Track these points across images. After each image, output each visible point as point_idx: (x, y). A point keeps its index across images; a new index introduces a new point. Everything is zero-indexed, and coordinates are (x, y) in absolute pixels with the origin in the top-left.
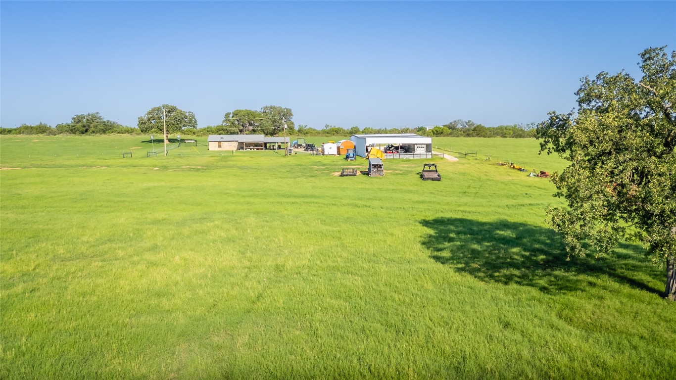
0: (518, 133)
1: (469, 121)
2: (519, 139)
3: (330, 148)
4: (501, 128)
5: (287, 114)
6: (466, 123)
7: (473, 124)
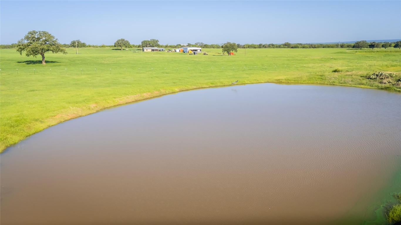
0: (218, 47)
1: (202, 43)
2: (218, 49)
3: (178, 50)
4: (212, 45)
5: (157, 41)
6: (201, 43)
7: (203, 44)
